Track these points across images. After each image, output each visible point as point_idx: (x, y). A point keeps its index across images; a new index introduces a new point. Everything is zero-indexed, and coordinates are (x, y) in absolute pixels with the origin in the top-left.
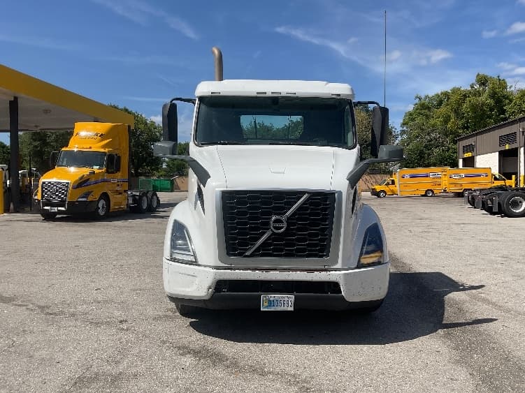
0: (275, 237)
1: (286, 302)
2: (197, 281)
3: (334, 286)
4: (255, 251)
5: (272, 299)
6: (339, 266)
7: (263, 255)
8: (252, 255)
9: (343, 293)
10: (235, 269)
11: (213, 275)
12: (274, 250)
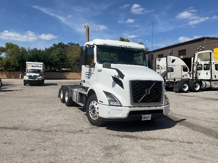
0: (147, 96)
1: (148, 117)
2: (123, 112)
3: (161, 111)
4: (141, 101)
5: (145, 116)
6: (163, 104)
7: (143, 102)
8: (140, 102)
9: (164, 113)
10: (135, 107)
11: (129, 109)
12: (146, 100)
